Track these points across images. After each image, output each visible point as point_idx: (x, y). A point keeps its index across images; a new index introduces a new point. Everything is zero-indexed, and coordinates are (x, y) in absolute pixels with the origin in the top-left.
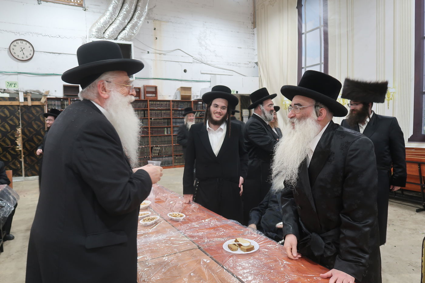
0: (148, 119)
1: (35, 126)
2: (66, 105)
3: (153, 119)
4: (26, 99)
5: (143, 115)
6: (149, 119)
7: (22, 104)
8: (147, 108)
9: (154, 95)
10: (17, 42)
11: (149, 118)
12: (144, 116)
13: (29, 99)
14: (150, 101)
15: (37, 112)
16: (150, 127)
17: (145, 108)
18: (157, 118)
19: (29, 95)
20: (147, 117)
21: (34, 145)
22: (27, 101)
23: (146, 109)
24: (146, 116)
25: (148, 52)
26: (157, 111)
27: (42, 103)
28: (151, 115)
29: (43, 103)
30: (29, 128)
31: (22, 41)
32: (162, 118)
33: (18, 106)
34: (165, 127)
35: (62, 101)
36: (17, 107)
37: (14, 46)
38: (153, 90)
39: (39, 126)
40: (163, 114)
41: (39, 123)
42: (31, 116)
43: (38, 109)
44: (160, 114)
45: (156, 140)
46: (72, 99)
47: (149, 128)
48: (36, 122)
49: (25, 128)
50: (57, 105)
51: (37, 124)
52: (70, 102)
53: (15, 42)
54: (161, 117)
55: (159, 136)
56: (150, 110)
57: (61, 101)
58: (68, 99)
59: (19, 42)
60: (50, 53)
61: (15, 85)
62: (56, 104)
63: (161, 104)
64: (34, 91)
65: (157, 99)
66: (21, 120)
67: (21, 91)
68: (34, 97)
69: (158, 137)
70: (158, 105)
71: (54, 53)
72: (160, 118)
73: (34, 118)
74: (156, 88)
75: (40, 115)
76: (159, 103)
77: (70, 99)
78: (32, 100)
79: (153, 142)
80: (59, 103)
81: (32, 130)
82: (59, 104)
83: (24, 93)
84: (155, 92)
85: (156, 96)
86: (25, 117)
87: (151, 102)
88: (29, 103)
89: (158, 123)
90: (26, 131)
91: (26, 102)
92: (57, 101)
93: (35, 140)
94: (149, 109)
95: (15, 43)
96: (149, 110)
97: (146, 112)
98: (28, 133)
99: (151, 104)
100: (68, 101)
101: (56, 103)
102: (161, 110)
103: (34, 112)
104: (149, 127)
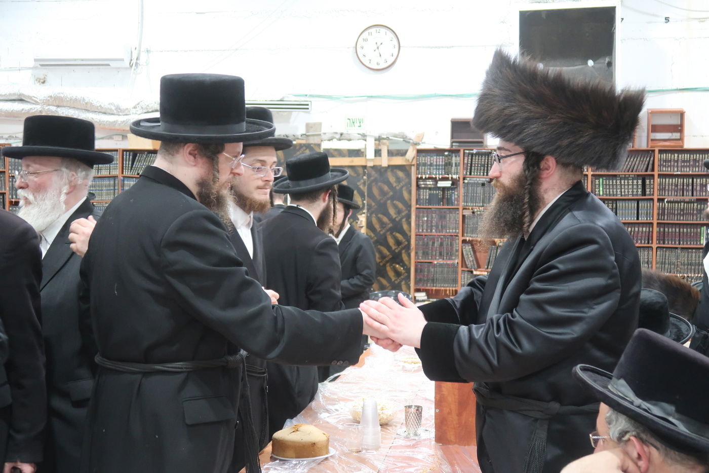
0: (652, 200)
1: (392, 212)
2: (454, 165)
3: (666, 200)
4: (378, 153)
5: (640, 190)
6: (656, 200)
7: (370, 164)
8: (653, 170)
9: (676, 135)
10: (370, 30)
11: (656, 198)
12: (644, 193)
13: (384, 153)
14: (661, 152)
15: (398, 180)
16: (658, 223)
17: (646, 170)
18: (678, 198)
19: (384, 144)
20: (650, 195)
21: (388, 253)
22: (380, 155)
23: (649, 173)
24: (648, 193)
25: (667, 19)
26: (681, 180)
27: (408, 160)
28: (662, 189)
29: (410, 161)
30: (380, 216)
31: (378, 29)
32: (695, 198)
33: (365, 167)
34: (703, 225)
35: (446, 156)
36: (361, 171)
37: (365, 40)
38: (675, 121)
39: (399, 212)
40: (698, 188)
41: (400, 205)
42: (386, 188)
43: (400, 174)
44: (690, 187)
45: (674, 260)
46: (467, 151)
47: (655, 225)
48: (395, 202)
49: (374, 215)
50: (436, 165)
51: (395, 207)
52: (464, 159)
53: (367, 32)
54: (693, 195)
55: (682, 248)
56: (660, 176)
57: (443, 155)
58: (458, 151)
59: (373, 30)
60: (432, 48)
61: (360, 122)
62: (435, 163)
63: (695, 161)
64: (395, 136)
65: (682, 146)
66: (368, 196)
67: (370, 136)
68: (394, 147)
69: (679, 251)
70: (684, 161)
71: (439, 47)
72: (687, 199)
73: (391, 193)
74: (682, 114)
75: (402, 187)
76: (687, 156)
77: (464, 150)
78: (391, 153)
79: (663, 263)
80: (441, 160)
81: (385, 219)
82: (441, 163)
83: (376, 140)
84: (679, 128)
85: (681, 139)
86: (375, 191)
87: (664, 156)
88: (384, 161)
89: (682, 213)
90: (374, 220)
91: (378, 158)
92: (437, 156)
93: (391, 241)
94: (656, 173)
95: (365, 35)
96: (656, 176)
97: (647, 182)
98: (377, 226)
99: (665, 161)
100: (459, 156)
101: (435, 160)
102: (693, 176)
103: (392, 179)
104: (655, 222)
